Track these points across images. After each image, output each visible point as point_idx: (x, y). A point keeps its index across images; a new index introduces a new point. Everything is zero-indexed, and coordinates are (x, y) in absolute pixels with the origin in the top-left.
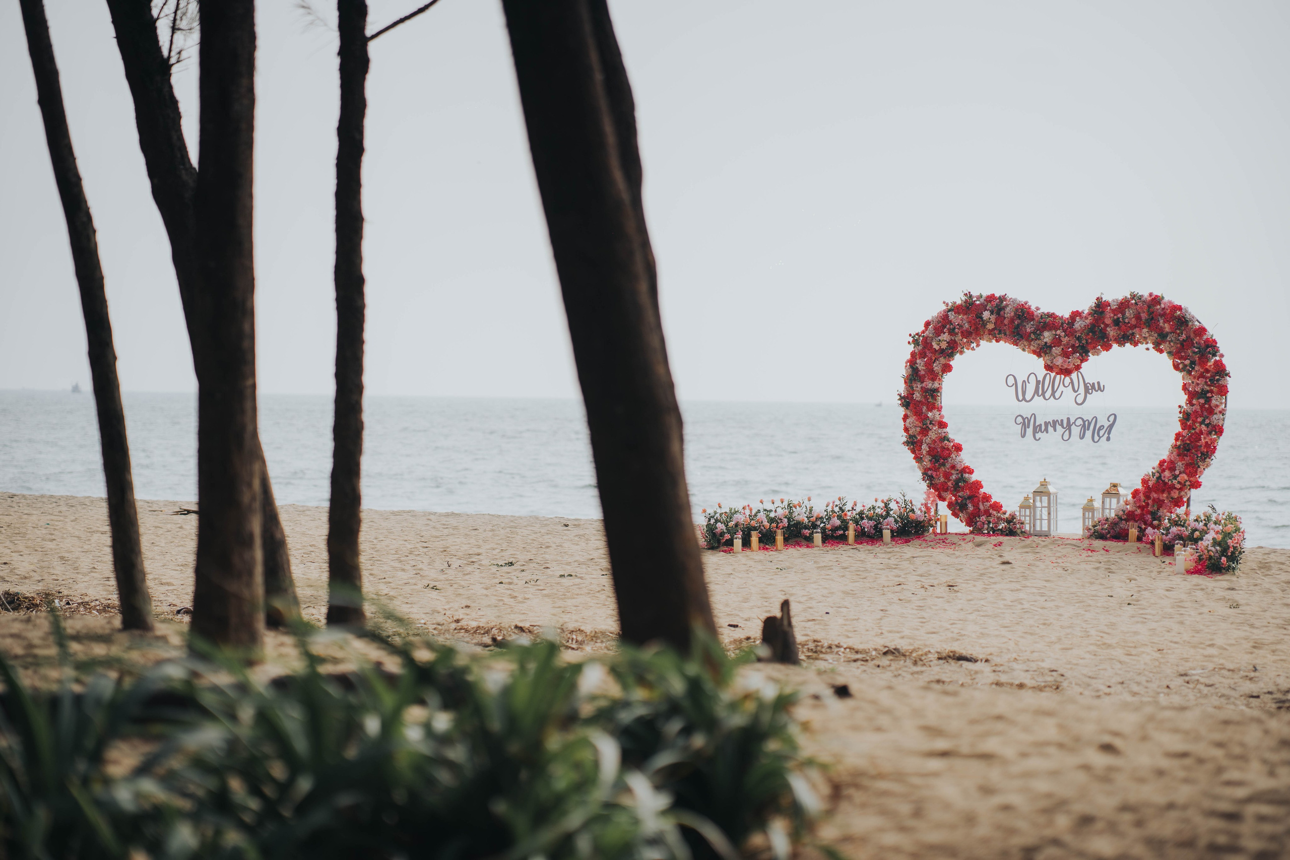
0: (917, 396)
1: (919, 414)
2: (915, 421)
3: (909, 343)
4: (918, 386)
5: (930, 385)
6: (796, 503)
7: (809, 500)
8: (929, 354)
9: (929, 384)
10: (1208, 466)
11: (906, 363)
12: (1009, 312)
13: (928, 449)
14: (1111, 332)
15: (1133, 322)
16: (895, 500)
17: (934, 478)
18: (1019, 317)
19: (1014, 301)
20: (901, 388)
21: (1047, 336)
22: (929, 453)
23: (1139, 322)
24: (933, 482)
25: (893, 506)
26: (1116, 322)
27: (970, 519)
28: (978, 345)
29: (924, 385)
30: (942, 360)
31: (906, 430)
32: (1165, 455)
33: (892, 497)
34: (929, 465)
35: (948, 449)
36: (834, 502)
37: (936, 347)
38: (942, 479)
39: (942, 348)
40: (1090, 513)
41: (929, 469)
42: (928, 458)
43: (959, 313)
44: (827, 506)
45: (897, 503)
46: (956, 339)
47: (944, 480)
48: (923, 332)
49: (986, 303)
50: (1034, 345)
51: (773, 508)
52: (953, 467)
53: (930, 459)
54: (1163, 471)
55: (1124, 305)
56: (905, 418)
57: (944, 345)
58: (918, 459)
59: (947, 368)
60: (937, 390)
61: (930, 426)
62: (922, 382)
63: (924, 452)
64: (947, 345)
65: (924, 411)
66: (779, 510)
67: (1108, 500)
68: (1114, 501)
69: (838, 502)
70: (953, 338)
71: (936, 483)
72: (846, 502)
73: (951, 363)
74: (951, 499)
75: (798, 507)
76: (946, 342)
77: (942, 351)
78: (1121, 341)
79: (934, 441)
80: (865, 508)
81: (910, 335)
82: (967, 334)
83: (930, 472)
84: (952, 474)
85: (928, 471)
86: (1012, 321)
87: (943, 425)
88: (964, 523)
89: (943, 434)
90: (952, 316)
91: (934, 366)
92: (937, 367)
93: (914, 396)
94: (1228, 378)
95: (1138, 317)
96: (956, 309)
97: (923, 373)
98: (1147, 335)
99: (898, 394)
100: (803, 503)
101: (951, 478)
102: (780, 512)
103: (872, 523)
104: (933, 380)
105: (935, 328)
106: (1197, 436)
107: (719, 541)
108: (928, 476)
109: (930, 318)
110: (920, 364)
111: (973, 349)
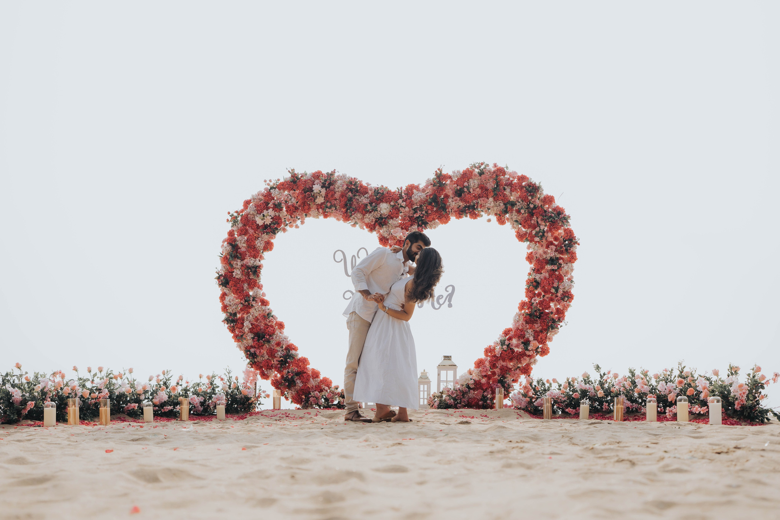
0: (237, 273)
1: (239, 291)
2: (235, 299)
3: (228, 220)
4: (238, 263)
5: (252, 262)
6: (116, 373)
7: (131, 371)
8: (251, 231)
9: (250, 261)
10: (556, 333)
11: (224, 242)
12: (339, 187)
13: (251, 327)
14: (453, 203)
15: (478, 191)
16: (220, 377)
17: (257, 356)
18: (351, 190)
19: (344, 176)
20: (218, 267)
21: (384, 208)
22: (251, 331)
23: (484, 191)
24: (256, 360)
25: (217, 382)
26: (459, 193)
27: (299, 395)
28: (302, 223)
29: (245, 262)
30: (265, 237)
31: (225, 308)
32: (510, 324)
33: (216, 373)
34: (251, 342)
35: (272, 326)
36: (158, 376)
37: (260, 222)
38: (266, 357)
39: (266, 224)
40: (426, 386)
41: (252, 347)
42: (251, 335)
43: (284, 189)
44: (150, 380)
45: (222, 379)
46: (281, 215)
47: (268, 357)
48: (242, 211)
49: (313, 179)
50: (370, 218)
51: (89, 376)
52: (278, 344)
53: (253, 336)
54: (510, 339)
55: (466, 175)
56: (223, 296)
57: (268, 221)
58: (239, 338)
59: (268, 246)
60: (259, 267)
61: (254, 303)
62: (242, 260)
63: (246, 330)
64: (272, 220)
65: (245, 288)
66: (97, 380)
67: (443, 373)
68: (451, 373)
69: (161, 377)
70: (277, 214)
71: (258, 362)
72: (171, 377)
73: (272, 241)
74: (276, 376)
75: (119, 378)
76: (271, 217)
77: (265, 227)
78: (460, 213)
79: (257, 319)
80: (189, 384)
81: (229, 213)
82: (293, 210)
83: (252, 350)
84: (277, 351)
85: (250, 348)
86: (343, 195)
87: (264, 303)
88: (290, 400)
89: (268, 311)
90: (275, 193)
91: (256, 243)
92: (259, 244)
93: (234, 274)
94: (577, 245)
95: (482, 187)
96: (282, 186)
97: (243, 249)
98: (492, 204)
99: (216, 272)
100: (125, 374)
101: (276, 355)
102: (98, 382)
103: (201, 399)
104: (255, 257)
105: (257, 206)
106: (545, 304)
107: (19, 412)
108: (251, 355)
109: (249, 198)
110: (242, 242)
111: (297, 227)
